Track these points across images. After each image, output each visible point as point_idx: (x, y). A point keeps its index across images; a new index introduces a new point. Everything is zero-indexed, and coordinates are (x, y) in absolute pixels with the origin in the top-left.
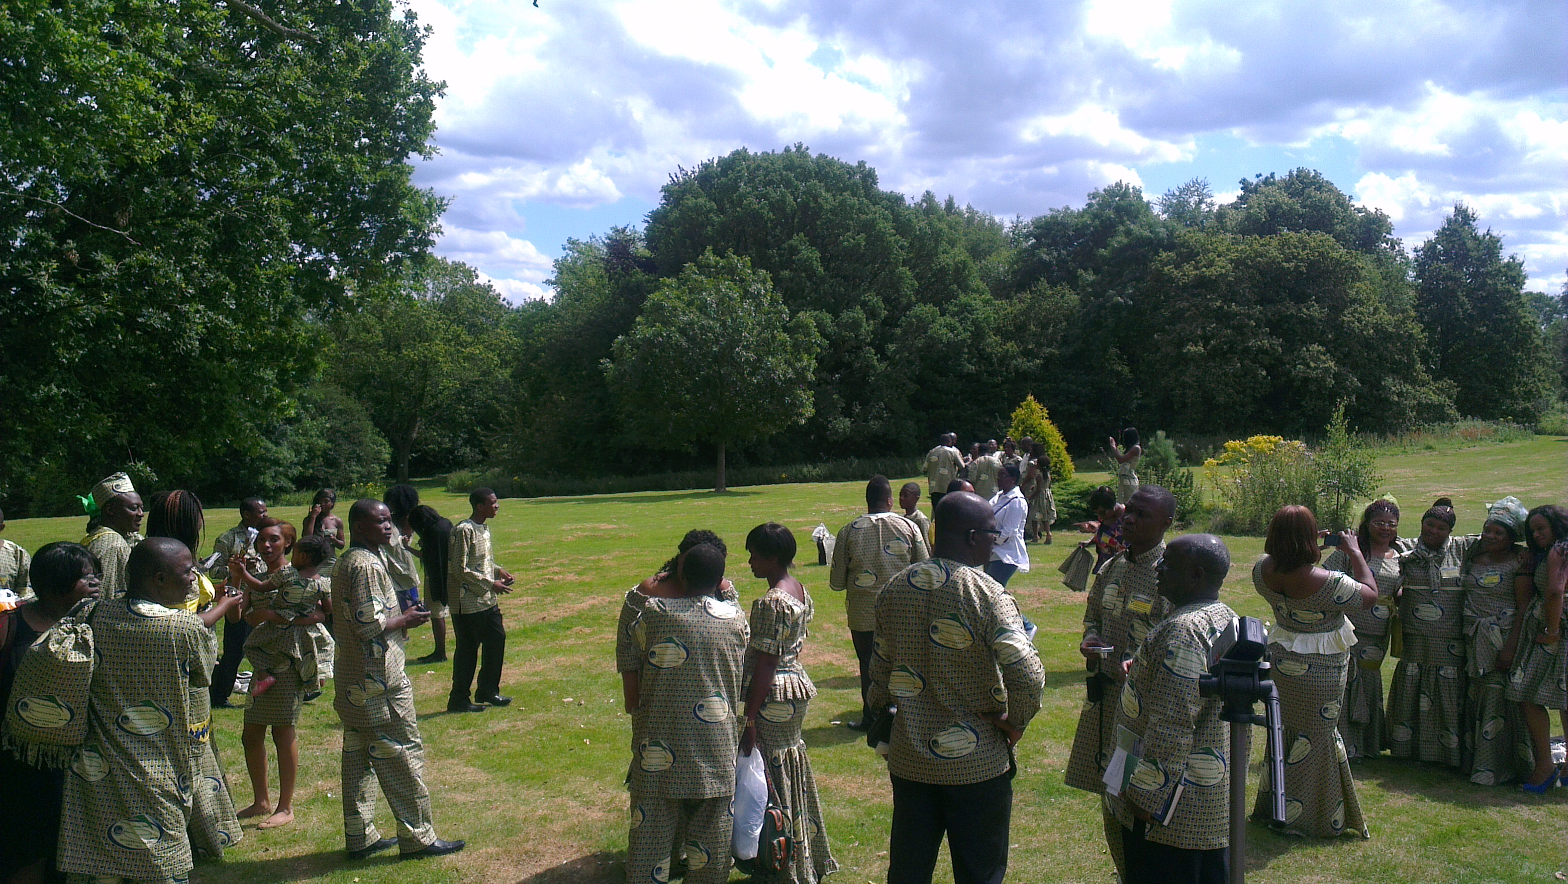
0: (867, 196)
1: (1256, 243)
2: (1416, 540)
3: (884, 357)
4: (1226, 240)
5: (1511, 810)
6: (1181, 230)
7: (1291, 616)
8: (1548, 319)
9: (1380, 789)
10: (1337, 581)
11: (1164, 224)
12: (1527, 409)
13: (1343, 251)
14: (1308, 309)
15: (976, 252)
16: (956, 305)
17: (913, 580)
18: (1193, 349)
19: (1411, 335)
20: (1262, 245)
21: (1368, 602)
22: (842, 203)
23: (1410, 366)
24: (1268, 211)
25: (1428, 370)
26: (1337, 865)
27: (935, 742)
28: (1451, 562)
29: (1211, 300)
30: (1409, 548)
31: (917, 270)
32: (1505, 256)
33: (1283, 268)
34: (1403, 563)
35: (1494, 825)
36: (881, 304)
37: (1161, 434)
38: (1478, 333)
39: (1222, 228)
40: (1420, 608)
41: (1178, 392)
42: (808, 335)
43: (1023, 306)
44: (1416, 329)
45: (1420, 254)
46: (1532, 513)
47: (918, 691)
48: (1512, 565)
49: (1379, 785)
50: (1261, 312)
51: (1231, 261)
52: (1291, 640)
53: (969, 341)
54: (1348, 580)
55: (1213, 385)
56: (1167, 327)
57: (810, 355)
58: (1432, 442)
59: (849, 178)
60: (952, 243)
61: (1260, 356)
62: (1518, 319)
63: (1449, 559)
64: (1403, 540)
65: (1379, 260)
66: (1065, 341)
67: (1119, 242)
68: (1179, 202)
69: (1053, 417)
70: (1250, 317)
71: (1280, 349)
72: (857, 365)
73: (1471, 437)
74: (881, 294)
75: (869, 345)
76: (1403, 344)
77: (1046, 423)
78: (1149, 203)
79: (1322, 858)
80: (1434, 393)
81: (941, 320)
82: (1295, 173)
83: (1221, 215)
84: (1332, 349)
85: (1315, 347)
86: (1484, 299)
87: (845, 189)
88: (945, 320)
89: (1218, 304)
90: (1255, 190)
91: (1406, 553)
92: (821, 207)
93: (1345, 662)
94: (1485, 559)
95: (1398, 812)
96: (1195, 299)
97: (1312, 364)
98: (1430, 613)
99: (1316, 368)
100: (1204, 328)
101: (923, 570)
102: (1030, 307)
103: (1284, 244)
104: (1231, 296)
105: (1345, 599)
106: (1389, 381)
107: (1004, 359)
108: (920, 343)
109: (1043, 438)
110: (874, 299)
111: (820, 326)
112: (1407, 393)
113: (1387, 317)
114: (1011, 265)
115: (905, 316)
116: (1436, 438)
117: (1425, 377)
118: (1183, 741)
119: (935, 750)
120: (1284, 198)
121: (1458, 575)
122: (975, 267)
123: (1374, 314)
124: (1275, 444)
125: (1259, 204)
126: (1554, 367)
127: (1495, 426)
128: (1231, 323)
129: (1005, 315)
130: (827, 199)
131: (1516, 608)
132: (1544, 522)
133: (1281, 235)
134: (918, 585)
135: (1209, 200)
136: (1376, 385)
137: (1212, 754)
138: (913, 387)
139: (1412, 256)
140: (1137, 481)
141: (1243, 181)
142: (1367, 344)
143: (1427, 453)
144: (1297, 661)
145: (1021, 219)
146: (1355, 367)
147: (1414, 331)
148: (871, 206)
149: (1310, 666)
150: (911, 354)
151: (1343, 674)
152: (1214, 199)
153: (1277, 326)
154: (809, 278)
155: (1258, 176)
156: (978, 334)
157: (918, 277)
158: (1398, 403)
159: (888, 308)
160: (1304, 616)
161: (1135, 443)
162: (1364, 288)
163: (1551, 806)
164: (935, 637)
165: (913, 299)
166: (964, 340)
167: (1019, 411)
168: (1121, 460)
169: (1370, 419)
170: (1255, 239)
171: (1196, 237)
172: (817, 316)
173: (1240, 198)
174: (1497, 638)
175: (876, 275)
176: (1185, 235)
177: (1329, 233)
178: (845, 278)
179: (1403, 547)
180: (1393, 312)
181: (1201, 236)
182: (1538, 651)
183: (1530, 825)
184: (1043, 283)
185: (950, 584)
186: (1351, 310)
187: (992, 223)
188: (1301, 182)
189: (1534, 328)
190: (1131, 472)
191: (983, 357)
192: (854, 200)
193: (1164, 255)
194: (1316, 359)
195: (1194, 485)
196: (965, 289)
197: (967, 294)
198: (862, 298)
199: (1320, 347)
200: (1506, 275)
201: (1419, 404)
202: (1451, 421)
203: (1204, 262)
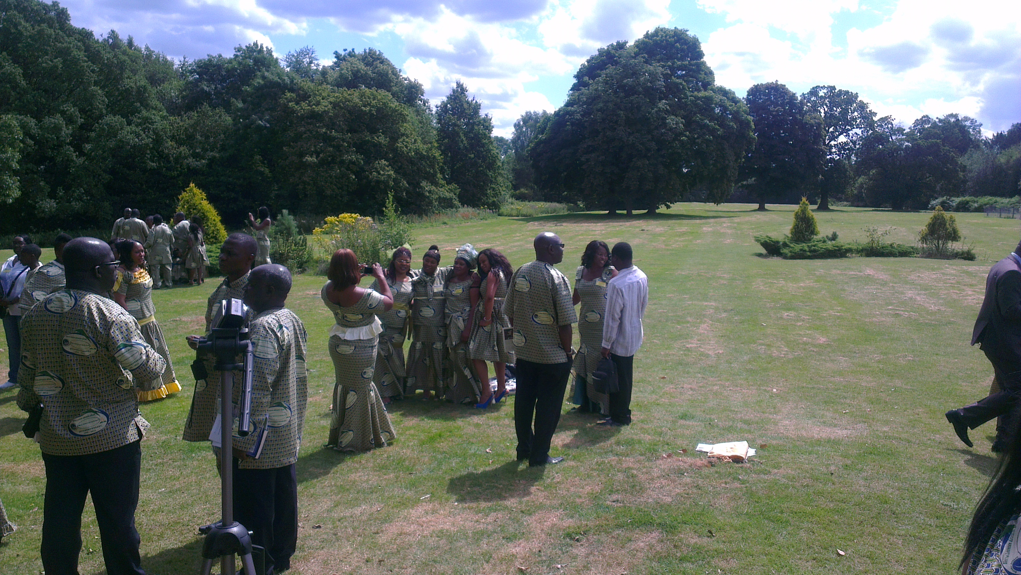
0: (61, 29)
1: (345, 93)
2: (420, 270)
3: (81, 153)
4: (327, 89)
5: (469, 419)
6: (298, 79)
7: (344, 318)
8: (506, 153)
9: (401, 417)
10: (369, 294)
11: (287, 74)
12: (494, 201)
13: (397, 104)
14: (378, 138)
15: (153, 80)
16: (139, 118)
17: (48, 306)
18: (309, 159)
19: (435, 157)
20: (349, 95)
21: (388, 306)
22: (41, 32)
23: (435, 175)
24: (352, 73)
25: (444, 178)
26: (372, 465)
27: (73, 425)
28: (438, 283)
29: (319, 127)
30: (417, 275)
31: (107, 90)
32: (482, 113)
33: (362, 110)
34: (414, 284)
35: (459, 428)
36: (77, 113)
37: (285, 211)
38: (470, 158)
39: (325, 81)
40: (423, 310)
41: (300, 187)
42: (11, 133)
43: (192, 122)
44: (437, 154)
45: (439, 109)
46: (480, 253)
47: (58, 390)
48: (469, 282)
49: (401, 415)
50: (350, 138)
51: (331, 103)
52: (345, 333)
53: (151, 145)
54: (376, 294)
55: (323, 183)
56: (292, 143)
57: (14, 148)
58: (446, 220)
59: (46, 14)
60: (134, 72)
61: (351, 165)
62: (489, 151)
63: (437, 281)
64: (413, 270)
65: (417, 111)
66: (223, 148)
67: (259, 83)
68: (297, 61)
69: (211, 199)
70: (344, 140)
71: (362, 162)
72: (59, 159)
73: (466, 217)
74: (77, 106)
75: (69, 144)
76: (430, 162)
77: (205, 203)
78: (277, 59)
79: (363, 462)
80: (447, 191)
81: (128, 128)
82: (367, 51)
83: (324, 72)
84: (393, 163)
85: (383, 162)
86: (472, 138)
87: (42, 21)
88: (131, 129)
89: (324, 130)
90: (344, 59)
91: (415, 278)
92: (21, 33)
93: (376, 343)
94: (456, 280)
95: (409, 429)
96: (309, 126)
97: (382, 172)
98: (428, 312)
99: (384, 175)
100: (315, 146)
101: (57, 298)
102: (197, 123)
103: (362, 95)
104: (332, 125)
105: (374, 306)
106: (424, 184)
107: (178, 159)
108: (112, 144)
109: (203, 213)
110: (72, 110)
111: (23, 126)
112: (434, 191)
113: (421, 146)
114: (181, 91)
115: (98, 123)
116: (448, 217)
117: (443, 182)
118: (264, 400)
119: (73, 431)
120: (362, 66)
121: (442, 290)
122: (153, 91)
123: (415, 143)
124: (355, 218)
125: (347, 68)
126: (508, 179)
127: (478, 211)
128: (332, 143)
129: (178, 127)
130: (26, 28)
131: (471, 307)
132: (485, 258)
133: (360, 90)
134: (53, 310)
135: (316, 62)
136: (418, 185)
137: (282, 406)
138: (107, 177)
139: (434, 110)
140: (269, 242)
141: (336, 53)
142: (411, 161)
143: (444, 226)
144: (348, 345)
145: (186, 60)
146: (405, 175)
147: (436, 155)
148: (66, 38)
149: (355, 347)
150: (104, 152)
151: (374, 350)
152: (319, 62)
153: (361, 147)
154: (14, 88)
155: (345, 50)
156: (158, 141)
157: (108, 95)
158: (428, 197)
159: (83, 116)
160: (352, 317)
161: (267, 217)
162: (409, 127)
163: (488, 414)
164: (67, 348)
165: (104, 111)
166: (147, 145)
167: (184, 194)
168: (258, 229)
169: (414, 206)
170: (345, 90)
171: (307, 85)
172: (22, 119)
173: (335, 63)
174: (461, 324)
175: (72, 91)
176: (301, 83)
177: (389, 91)
178: (45, 91)
179: (414, 275)
180: (425, 143)
181: (312, 85)
182: (481, 330)
183: (477, 425)
184: (206, 107)
185: (77, 307)
186: (401, 140)
187: (166, 61)
188: (371, 57)
189: (497, 157)
190: (264, 236)
191: (162, 156)
192: (51, 31)
193: (288, 95)
194: (384, 170)
195: (308, 245)
196: (147, 107)
197: (148, 111)
198: (61, 108)
199: (386, 162)
200: (483, 125)
201: (440, 197)
202: (456, 208)
203: (314, 102)
